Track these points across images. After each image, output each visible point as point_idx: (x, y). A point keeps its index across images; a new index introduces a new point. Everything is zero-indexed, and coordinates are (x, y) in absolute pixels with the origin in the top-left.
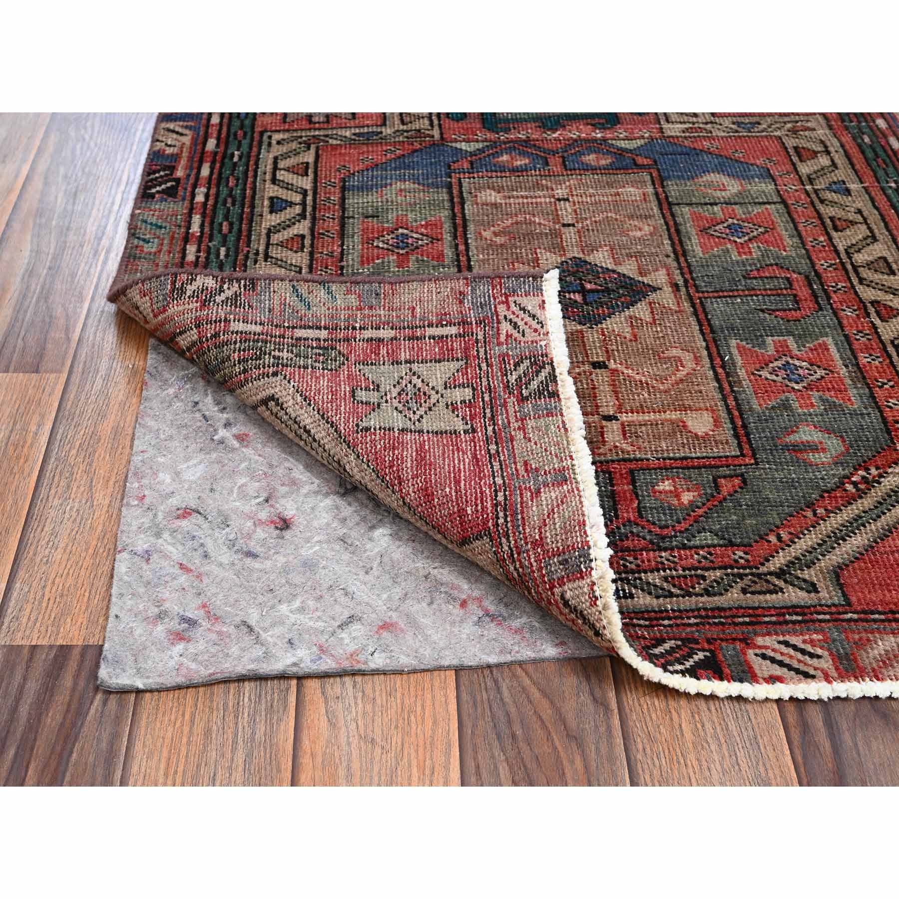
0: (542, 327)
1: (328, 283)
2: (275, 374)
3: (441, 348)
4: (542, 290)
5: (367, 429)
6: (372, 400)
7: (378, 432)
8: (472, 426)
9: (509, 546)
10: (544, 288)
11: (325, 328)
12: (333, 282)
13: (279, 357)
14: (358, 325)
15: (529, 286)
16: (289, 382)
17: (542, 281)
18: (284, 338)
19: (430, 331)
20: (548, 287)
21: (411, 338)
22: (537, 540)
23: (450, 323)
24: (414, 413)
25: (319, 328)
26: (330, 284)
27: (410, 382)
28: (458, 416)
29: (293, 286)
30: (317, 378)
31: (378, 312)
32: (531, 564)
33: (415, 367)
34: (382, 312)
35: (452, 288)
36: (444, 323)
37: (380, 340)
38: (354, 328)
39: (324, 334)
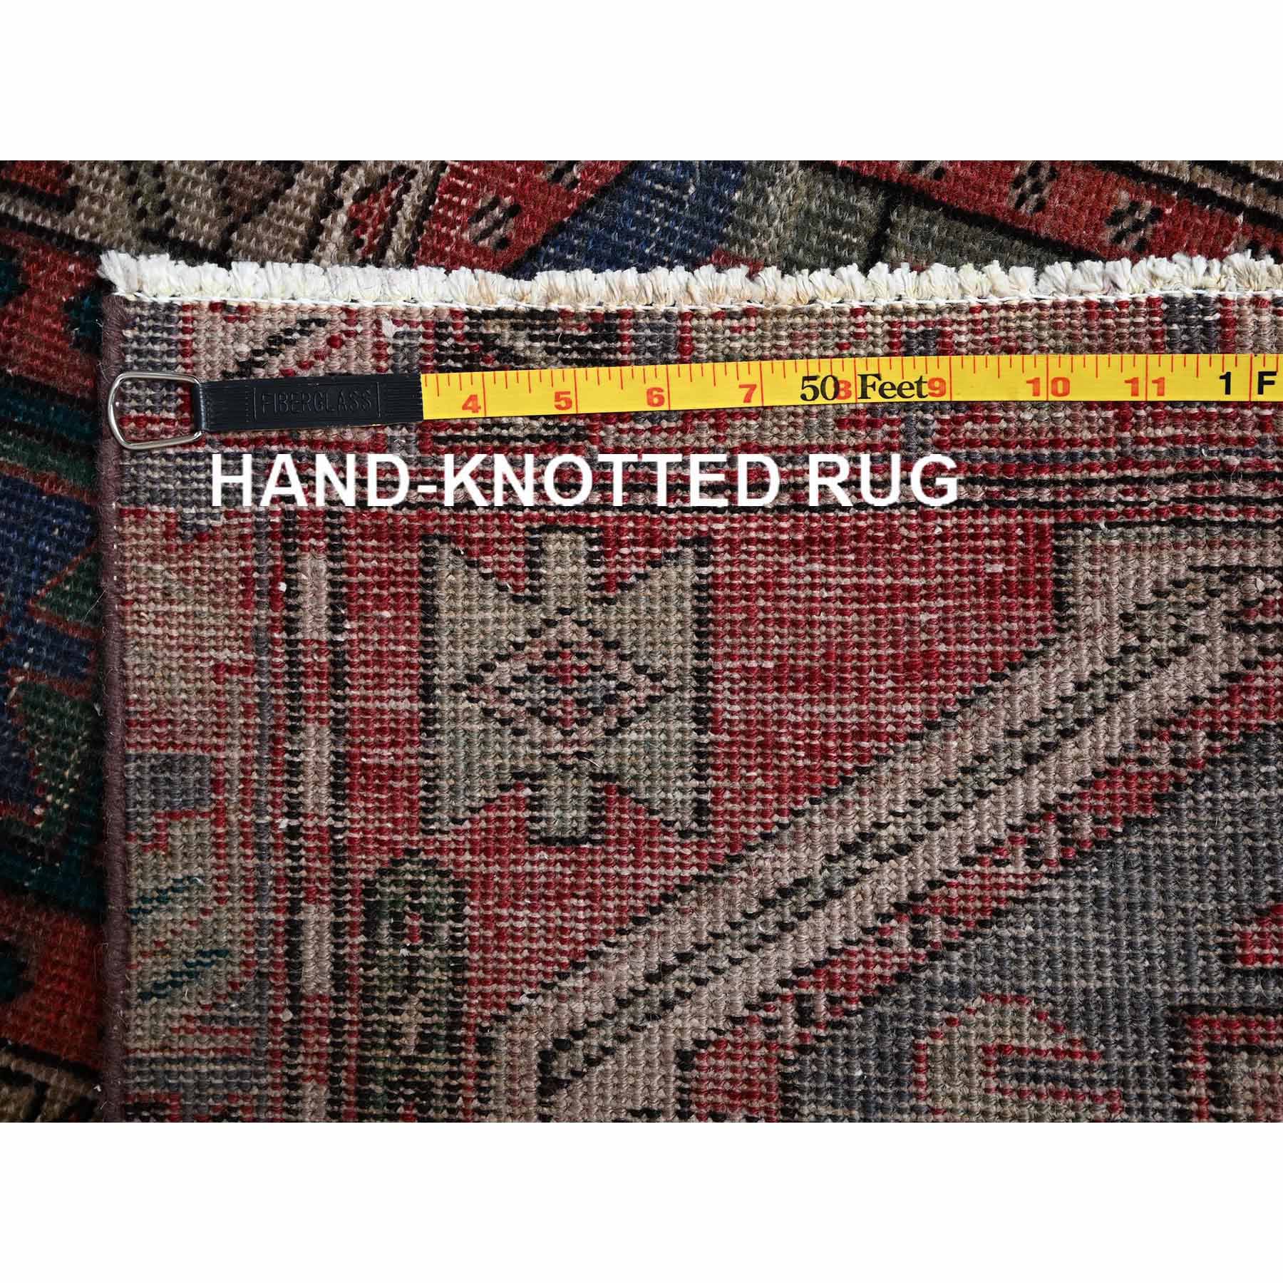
0: (321, 323)
1: (129, 902)
2: (485, 1045)
3: (380, 602)
4: (170, 307)
5: (700, 809)
6: (585, 793)
7: (712, 783)
8: (684, 543)
9: (1109, 483)
10: (163, 300)
11: (294, 908)
12: (128, 887)
13: (421, 1035)
14: (284, 823)
15: (153, 340)
16: (519, 1008)
17: (139, 304)
18: (339, 1022)
19: (313, 625)
20: (163, 287)
21: (337, 678)
22: (1116, 416)
23: (287, 570)
24: (623, 686)
25: (295, 928)
26: (134, 894)
27: (504, 691)
28: (645, 577)
29: (145, 996)
30: (500, 935)
31: (236, 764)
32: (1168, 439)
33: (444, 675)
34: (236, 754)
35: (153, 558)
36: (283, 587)
37: (342, 764)
38: (292, 832)
39: (316, 916)
